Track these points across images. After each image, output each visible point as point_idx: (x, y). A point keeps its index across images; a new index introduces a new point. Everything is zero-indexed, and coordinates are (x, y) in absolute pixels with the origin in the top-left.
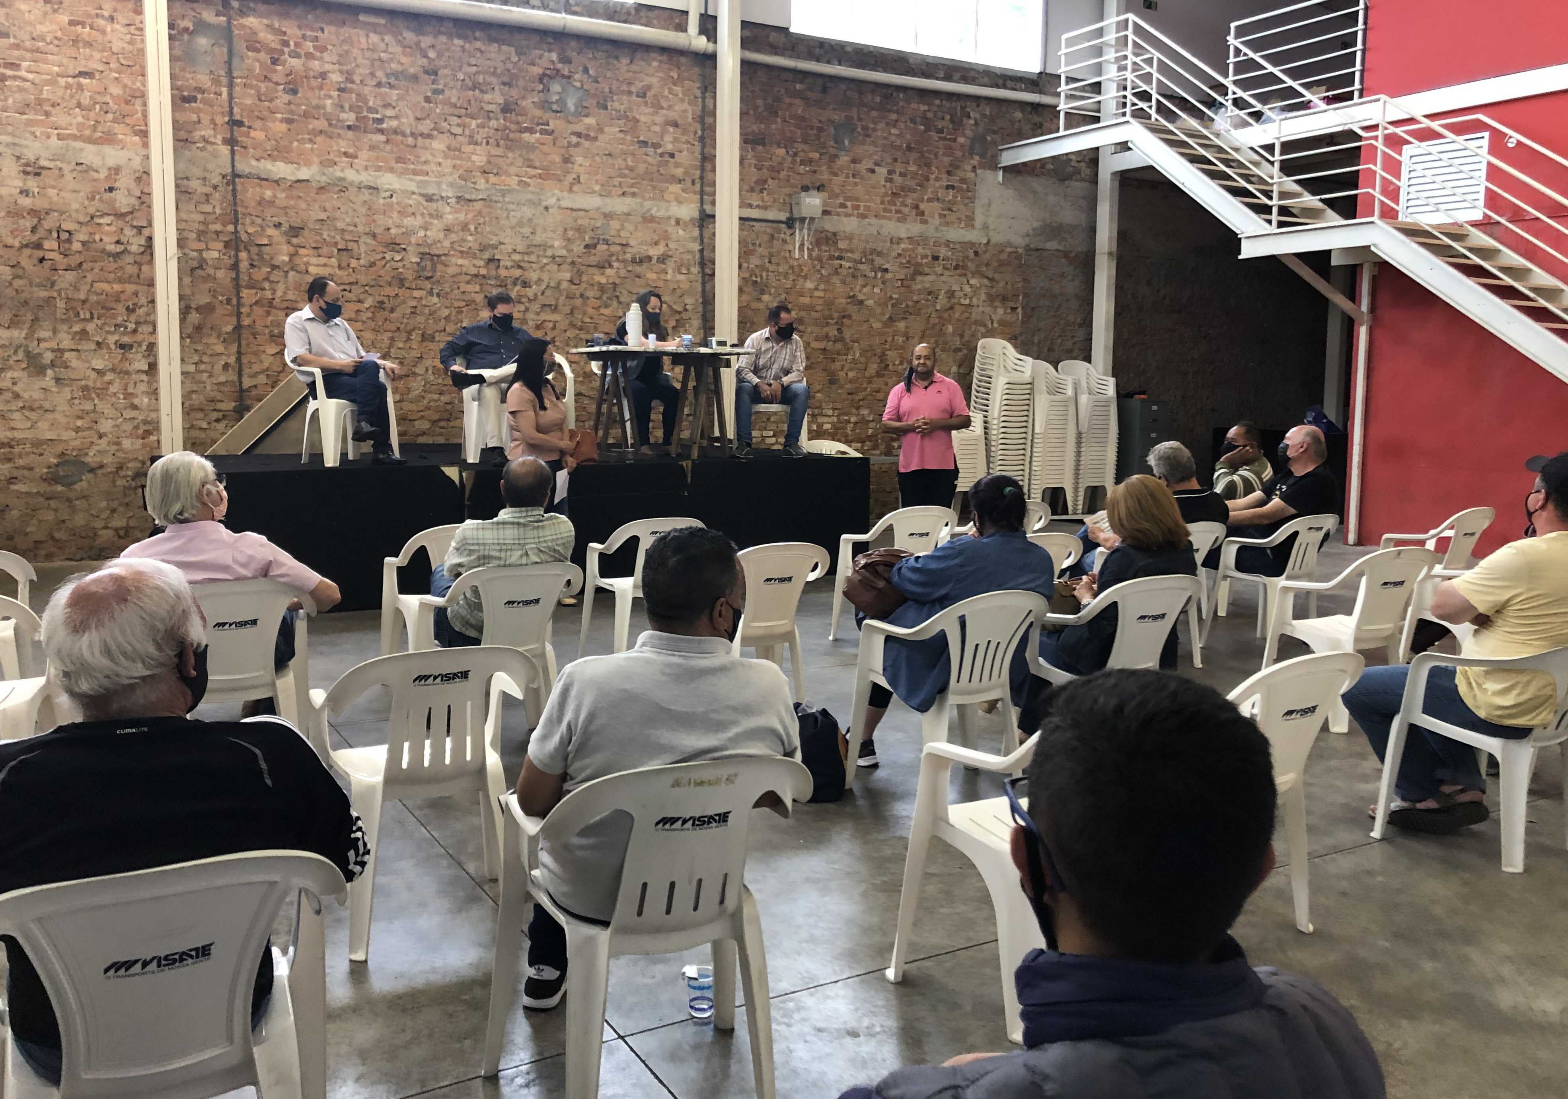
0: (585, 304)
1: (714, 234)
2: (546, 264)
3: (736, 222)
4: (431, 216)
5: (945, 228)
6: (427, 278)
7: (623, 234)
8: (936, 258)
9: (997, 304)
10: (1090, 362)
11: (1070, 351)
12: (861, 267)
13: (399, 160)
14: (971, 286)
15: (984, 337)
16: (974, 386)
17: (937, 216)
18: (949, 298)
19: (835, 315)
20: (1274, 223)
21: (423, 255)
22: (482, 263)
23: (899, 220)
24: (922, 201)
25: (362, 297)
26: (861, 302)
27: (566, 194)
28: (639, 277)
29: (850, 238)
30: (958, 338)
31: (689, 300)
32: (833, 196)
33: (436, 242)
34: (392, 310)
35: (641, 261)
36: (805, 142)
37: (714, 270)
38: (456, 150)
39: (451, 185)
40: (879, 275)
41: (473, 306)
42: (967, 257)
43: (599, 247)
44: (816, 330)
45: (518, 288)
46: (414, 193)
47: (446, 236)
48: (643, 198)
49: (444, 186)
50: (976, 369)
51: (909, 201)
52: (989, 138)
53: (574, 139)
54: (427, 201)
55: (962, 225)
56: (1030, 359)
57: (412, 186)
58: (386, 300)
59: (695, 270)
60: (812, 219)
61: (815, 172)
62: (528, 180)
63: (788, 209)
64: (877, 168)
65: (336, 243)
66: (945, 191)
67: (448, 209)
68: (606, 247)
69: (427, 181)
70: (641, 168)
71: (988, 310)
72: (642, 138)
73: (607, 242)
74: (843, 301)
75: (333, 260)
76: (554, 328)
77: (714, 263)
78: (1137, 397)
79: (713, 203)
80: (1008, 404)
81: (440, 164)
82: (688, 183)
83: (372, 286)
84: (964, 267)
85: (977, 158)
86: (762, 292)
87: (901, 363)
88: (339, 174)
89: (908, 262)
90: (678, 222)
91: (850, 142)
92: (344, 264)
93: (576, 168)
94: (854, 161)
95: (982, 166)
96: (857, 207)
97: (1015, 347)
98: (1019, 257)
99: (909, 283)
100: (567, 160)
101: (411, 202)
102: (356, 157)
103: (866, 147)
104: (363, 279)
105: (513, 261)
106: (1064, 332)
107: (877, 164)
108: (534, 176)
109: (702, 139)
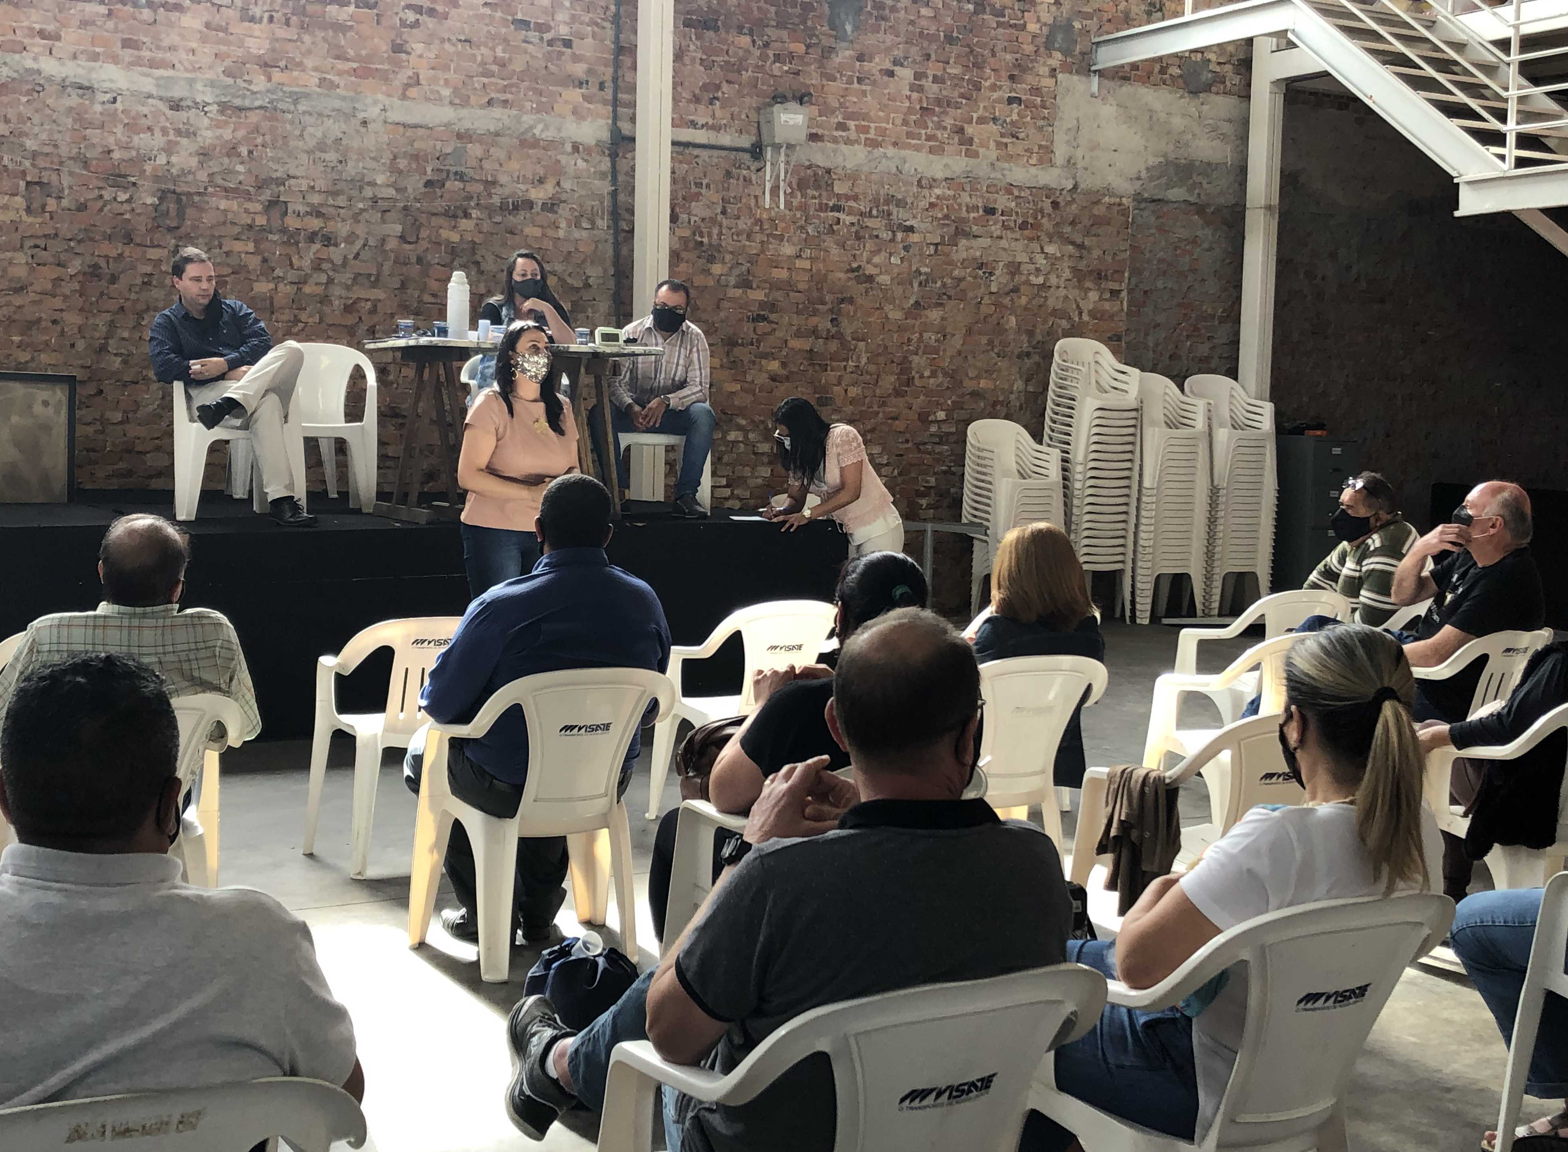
0: (425, 274)
1: (633, 169)
2: (363, 210)
3: (667, 148)
4: (178, 132)
5: (1006, 165)
6: (170, 229)
7: (487, 165)
8: (990, 211)
9: (1088, 284)
10: (1236, 379)
11: (1205, 360)
12: (869, 222)
13: (127, 44)
14: (1047, 256)
15: (1068, 334)
16: (1048, 412)
17: (992, 145)
18: (1012, 274)
19: (828, 298)
20: (1510, 161)
21: (163, 195)
22: (259, 207)
23: (931, 151)
24: (970, 122)
25: (63, 257)
26: (870, 279)
27: (396, 101)
28: (512, 233)
29: (853, 177)
30: (1024, 338)
31: (594, 273)
32: (826, 110)
33: (183, 173)
34: (113, 279)
35: (516, 207)
36: (780, 26)
37: (632, 223)
38: (219, 29)
39: (212, 84)
40: (900, 236)
41: (242, 276)
42: (1041, 211)
43: (448, 184)
44: (796, 320)
45: (317, 246)
46: (150, 96)
47: (201, 163)
48: (521, 108)
49: (199, 86)
50: (1052, 386)
51: (949, 122)
52: (1077, 25)
53: (411, 16)
54: (171, 108)
55: (1033, 161)
56: (1137, 371)
57: (147, 85)
58: (103, 263)
59: (603, 223)
60: (790, 147)
61: (797, 73)
62: (336, 79)
63: (754, 131)
64: (897, 69)
65: (24, 173)
66: (1007, 108)
67: (206, 122)
68: (458, 184)
69: (172, 78)
70: (518, 65)
71: (1073, 294)
72: (519, 16)
73: (460, 177)
74: (842, 275)
75: (18, 199)
76: (373, 311)
77: (632, 213)
78: (1311, 432)
79: (633, 119)
80: (1100, 441)
81: (193, 52)
82: (594, 89)
83: (79, 242)
84: (1036, 226)
85: (1058, 55)
86: (711, 260)
87: (934, 374)
88: (30, 64)
89: (946, 217)
90: (576, 148)
91: (856, 28)
92: (35, 205)
93: (413, 58)
94: (861, 58)
95: (1067, 68)
96: (866, 130)
97: (1115, 352)
98: (1125, 212)
99: (947, 249)
100: (398, 48)
101: (145, 110)
102: (58, 38)
103: (881, 36)
104: (65, 229)
105: (308, 204)
106: (1196, 329)
107: (896, 62)
108: (347, 72)
109: (616, 20)
